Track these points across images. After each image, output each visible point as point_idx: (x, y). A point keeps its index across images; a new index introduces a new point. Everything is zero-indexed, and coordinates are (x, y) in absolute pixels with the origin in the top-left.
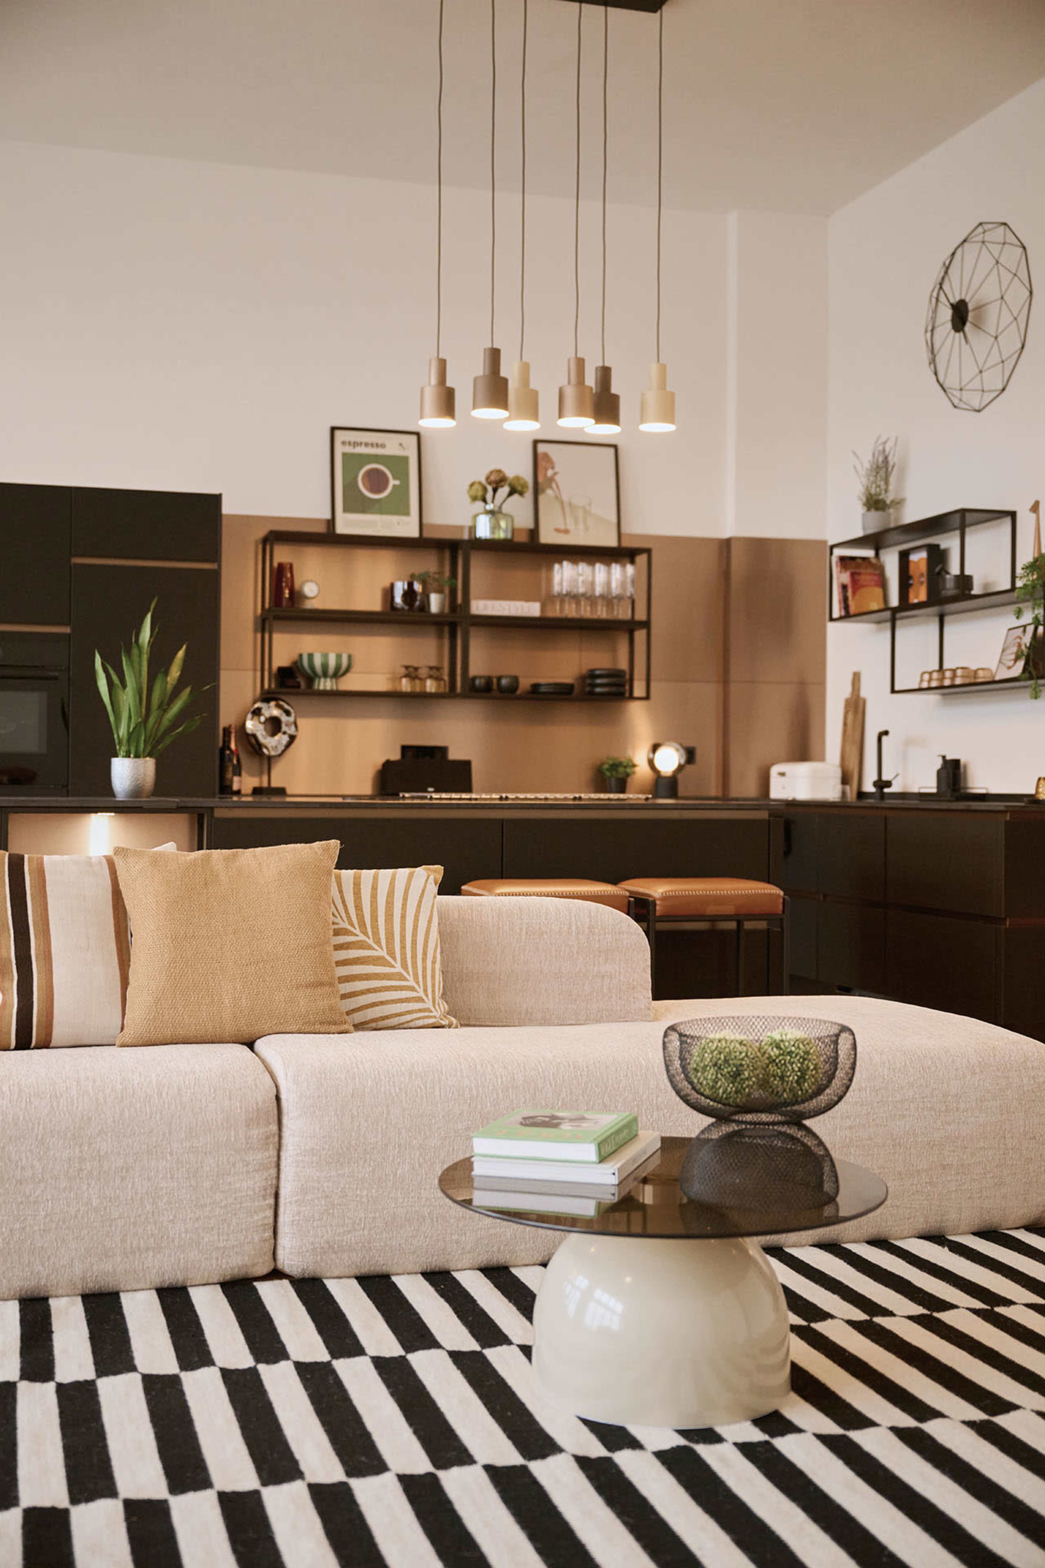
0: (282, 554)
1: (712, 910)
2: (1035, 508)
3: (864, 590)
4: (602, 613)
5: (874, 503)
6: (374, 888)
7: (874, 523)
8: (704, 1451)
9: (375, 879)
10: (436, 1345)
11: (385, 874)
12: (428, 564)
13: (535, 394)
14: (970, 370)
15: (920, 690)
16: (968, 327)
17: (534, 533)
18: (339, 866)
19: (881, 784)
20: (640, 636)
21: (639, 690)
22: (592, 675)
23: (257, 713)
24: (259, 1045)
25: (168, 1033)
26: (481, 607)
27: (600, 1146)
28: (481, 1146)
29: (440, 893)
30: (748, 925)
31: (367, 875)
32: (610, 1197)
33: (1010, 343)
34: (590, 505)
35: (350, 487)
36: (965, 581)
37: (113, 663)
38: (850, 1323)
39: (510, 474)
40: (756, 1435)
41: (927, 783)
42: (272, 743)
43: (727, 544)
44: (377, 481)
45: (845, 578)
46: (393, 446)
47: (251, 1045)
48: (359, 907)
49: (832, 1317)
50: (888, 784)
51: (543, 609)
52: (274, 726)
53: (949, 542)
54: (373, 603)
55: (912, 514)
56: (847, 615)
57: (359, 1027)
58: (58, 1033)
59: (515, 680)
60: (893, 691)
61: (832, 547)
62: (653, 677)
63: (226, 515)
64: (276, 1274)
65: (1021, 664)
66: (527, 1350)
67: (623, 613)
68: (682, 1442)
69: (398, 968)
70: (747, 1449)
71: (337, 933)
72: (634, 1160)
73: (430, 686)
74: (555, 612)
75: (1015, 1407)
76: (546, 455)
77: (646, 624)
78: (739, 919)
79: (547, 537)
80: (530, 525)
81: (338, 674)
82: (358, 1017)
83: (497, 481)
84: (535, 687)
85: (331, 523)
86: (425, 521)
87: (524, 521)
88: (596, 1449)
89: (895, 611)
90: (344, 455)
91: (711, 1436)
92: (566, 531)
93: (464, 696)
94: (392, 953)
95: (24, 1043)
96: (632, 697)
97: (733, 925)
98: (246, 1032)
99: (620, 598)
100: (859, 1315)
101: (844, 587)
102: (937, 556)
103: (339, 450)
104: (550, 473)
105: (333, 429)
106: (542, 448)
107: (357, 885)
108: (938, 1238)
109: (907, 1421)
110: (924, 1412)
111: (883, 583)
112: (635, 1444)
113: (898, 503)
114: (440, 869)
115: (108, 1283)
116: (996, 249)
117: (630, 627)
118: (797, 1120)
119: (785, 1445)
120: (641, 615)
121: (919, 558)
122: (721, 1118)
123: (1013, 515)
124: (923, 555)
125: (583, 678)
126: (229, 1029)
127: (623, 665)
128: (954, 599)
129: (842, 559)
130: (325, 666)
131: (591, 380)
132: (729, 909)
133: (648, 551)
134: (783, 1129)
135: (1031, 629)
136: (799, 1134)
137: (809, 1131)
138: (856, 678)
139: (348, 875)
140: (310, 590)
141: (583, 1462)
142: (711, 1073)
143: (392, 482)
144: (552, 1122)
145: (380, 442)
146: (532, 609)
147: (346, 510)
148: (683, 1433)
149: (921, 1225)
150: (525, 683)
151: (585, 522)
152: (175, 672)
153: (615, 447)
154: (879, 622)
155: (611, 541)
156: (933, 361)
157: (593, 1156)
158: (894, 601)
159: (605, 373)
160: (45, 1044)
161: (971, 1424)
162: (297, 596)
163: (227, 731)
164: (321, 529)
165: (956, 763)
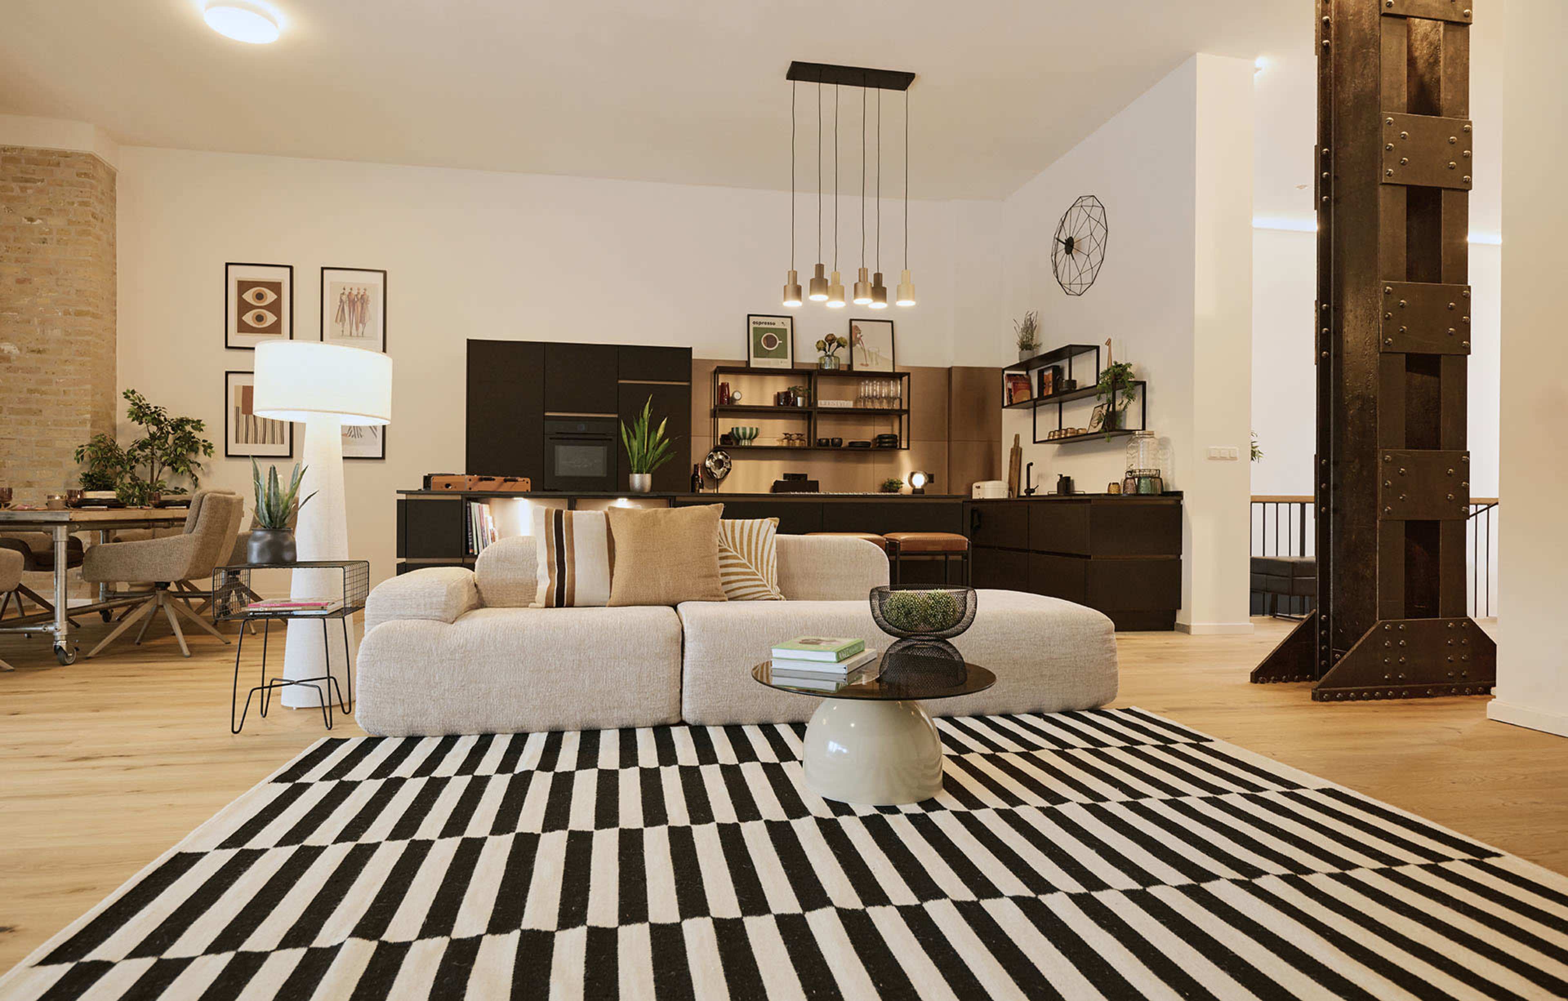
0: (722, 379)
1: (930, 548)
2: (1108, 343)
3: (1020, 391)
4: (885, 406)
5: (1026, 346)
6: (742, 528)
7: (1025, 356)
8: (888, 818)
9: (743, 524)
10: (757, 760)
11: (748, 522)
12: (798, 383)
13: (842, 287)
14: (1075, 273)
15: (1049, 441)
16: (1074, 251)
17: (850, 366)
18: (724, 517)
19: (1029, 491)
20: (905, 417)
21: (904, 445)
22: (881, 437)
23: (711, 457)
24: (679, 606)
25: (632, 600)
26: (822, 403)
27: (838, 653)
28: (776, 653)
29: (778, 532)
30: (951, 558)
31: (738, 522)
32: (843, 680)
33: (1096, 258)
34: (879, 351)
35: (757, 344)
36: (1072, 383)
37: (630, 427)
38: (982, 755)
39: (838, 336)
40: (919, 810)
41: (1054, 490)
42: (718, 473)
43: (950, 370)
44: (771, 341)
45: (1010, 385)
46: (778, 324)
47: (675, 609)
48: (733, 538)
49: (973, 751)
50: (1033, 491)
51: (855, 403)
52: (719, 463)
53: (1064, 363)
54: (770, 402)
55: (1044, 350)
56: (1011, 405)
57: (730, 599)
58: (578, 600)
59: (841, 440)
60: (1035, 442)
61: (1003, 370)
62: (911, 439)
63: (695, 360)
64: (682, 723)
65: (1101, 424)
66: (801, 762)
67: (896, 406)
68: (877, 812)
69: (753, 569)
70: (912, 818)
71: (721, 551)
72: (859, 662)
73: (798, 443)
74: (861, 406)
75: (1068, 800)
76: (856, 327)
77: (907, 412)
78: (946, 553)
79: (857, 368)
80: (849, 363)
81: (751, 438)
82: (732, 594)
83: (831, 339)
84: (851, 444)
85: (748, 362)
86: (795, 361)
87: (844, 361)
88: (828, 814)
89: (1036, 400)
90: (755, 329)
91: (894, 810)
92: (867, 365)
93: (815, 449)
94: (750, 562)
95: (560, 604)
96: (901, 448)
97: (943, 558)
98: (672, 600)
99: (894, 398)
100: (988, 751)
101: (1010, 390)
102: (1058, 371)
103: (752, 326)
104: (858, 336)
105: (749, 316)
106: (854, 323)
107: (733, 527)
108: (1039, 714)
109: (1005, 806)
110: (1016, 801)
111: (1030, 388)
112: (851, 813)
113: (1038, 346)
114: (777, 519)
115: (594, 725)
116: (1088, 210)
117: (900, 413)
118: (943, 639)
119: (934, 816)
120: (905, 407)
121: (1049, 373)
122: (903, 638)
123: (1098, 348)
124: (1051, 372)
125: (875, 440)
126: (663, 598)
127: (897, 433)
128: (1066, 393)
129: (1009, 375)
130: (744, 434)
131: (871, 279)
132: (939, 548)
133: (908, 374)
134: (936, 644)
135: (1106, 407)
136: (945, 647)
137: (951, 646)
138: (1017, 438)
139: (728, 522)
140: (737, 396)
141: (820, 821)
142: (894, 613)
143: (778, 342)
144: (817, 642)
145: (772, 322)
146: (849, 404)
147: (755, 357)
148: (876, 807)
149: (1029, 707)
150: (845, 443)
151: (876, 361)
152: (661, 431)
153: (892, 321)
154: (1027, 408)
155: (890, 370)
156: (1056, 270)
157: (835, 660)
158: (1036, 396)
159: (878, 277)
160: (571, 605)
161: (1040, 809)
162: (732, 400)
163: (696, 466)
164: (744, 365)
165: (1068, 478)
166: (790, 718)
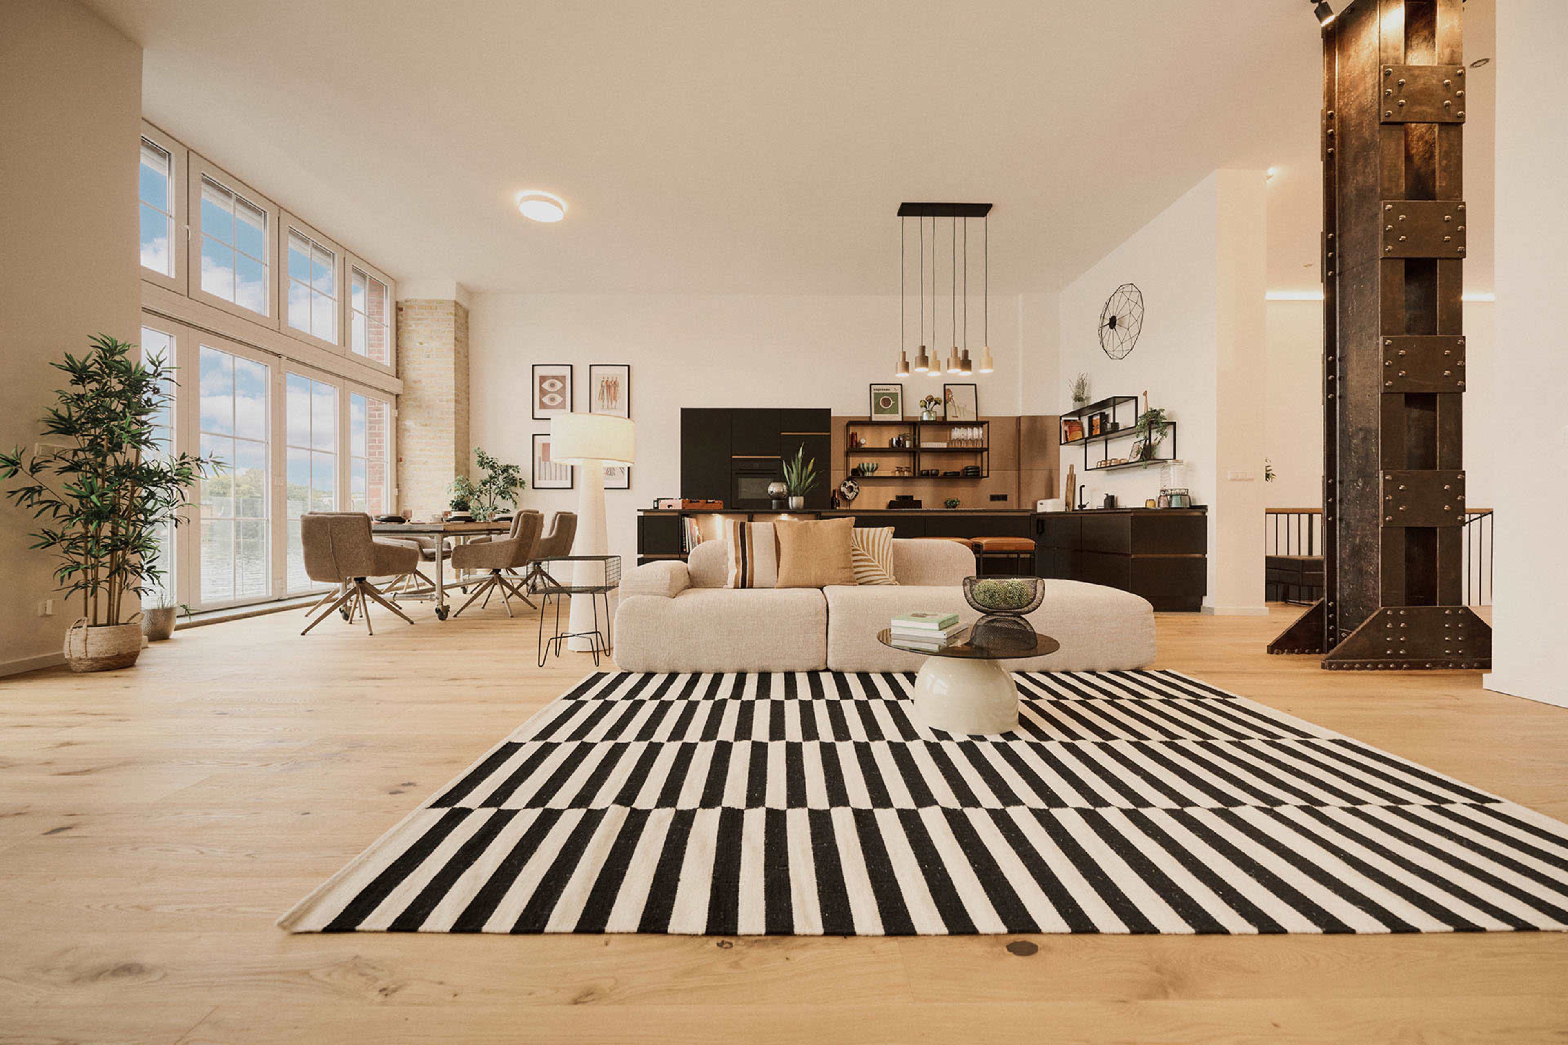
0: (852, 430)
1: (1005, 548)
2: (1145, 394)
3: (1074, 432)
4: (970, 446)
5: (1078, 399)
6: (868, 534)
7: (1078, 406)
8: (977, 743)
9: (869, 531)
10: (881, 698)
11: (873, 529)
12: (906, 431)
13: (939, 362)
14: (1117, 342)
15: (1097, 468)
16: (1116, 327)
17: (945, 417)
18: (855, 526)
19: (1082, 506)
20: (985, 454)
21: (985, 474)
22: (967, 468)
23: (845, 484)
24: (825, 589)
25: (793, 584)
26: (924, 445)
27: (940, 624)
28: (894, 622)
29: (894, 537)
30: (1022, 556)
31: (866, 530)
32: (943, 644)
33: (1134, 330)
34: (966, 407)
35: (877, 405)
36: (1115, 426)
37: (789, 464)
38: (1049, 701)
39: (935, 397)
40: (1001, 740)
41: (1101, 505)
42: (850, 495)
43: (1019, 419)
44: (886, 402)
45: (1066, 428)
46: (892, 389)
47: (821, 589)
48: (862, 541)
49: (1041, 698)
50: (1085, 506)
51: (948, 444)
52: (851, 489)
53: (1109, 411)
54: (886, 445)
55: (1094, 401)
56: (1067, 442)
57: (860, 584)
58: (755, 585)
59: (938, 471)
60: (1086, 470)
61: (1061, 417)
62: (990, 470)
63: (835, 417)
64: (827, 670)
65: (1139, 456)
66: (913, 701)
67: (979, 446)
68: (969, 739)
69: (877, 563)
70: (996, 745)
71: (853, 550)
72: (955, 630)
73: (906, 474)
74: (952, 446)
75: (1117, 738)
76: (949, 390)
77: (987, 450)
78: (1018, 552)
79: (949, 419)
80: (943, 415)
81: (873, 471)
82: (861, 581)
83: (930, 399)
84: (945, 473)
85: (871, 417)
86: (904, 415)
87: (941, 413)
88: (933, 739)
89: (1086, 439)
90: (875, 394)
91: (982, 739)
92: (956, 417)
93: (919, 478)
94: (874, 558)
95: (744, 586)
96: (983, 477)
97: (1016, 556)
98: (820, 583)
99: (977, 440)
100: (1053, 699)
101: (1066, 432)
102: (1104, 417)
103: (873, 392)
104: (950, 396)
105: (871, 385)
106: (947, 387)
107: (862, 533)
108: (1092, 672)
109: (1068, 740)
110: (1074, 736)
111: (1083, 431)
112: (950, 739)
113: (1088, 398)
114: (893, 528)
115: (767, 669)
116: (1128, 294)
117: (981, 451)
118: (1018, 615)
119: (1012, 744)
120: (985, 446)
121: (1097, 418)
122: (988, 614)
123: (1136, 398)
124: (1099, 417)
125: (963, 470)
126: (813, 584)
127: (979, 464)
128: (1111, 432)
129: (1065, 421)
130: (868, 468)
131: (960, 355)
132: (1012, 548)
133: (988, 422)
134: (1013, 619)
135: (1143, 442)
136: (1022, 622)
137: (1025, 621)
138: (1072, 467)
139: (858, 529)
140: (863, 441)
141: (927, 744)
142: (982, 595)
143: (892, 402)
144: (924, 616)
145: (888, 388)
146: (944, 445)
147: (875, 413)
148: (969, 736)
149: (1085, 667)
150: (941, 473)
151: (964, 413)
152: (810, 467)
153: (975, 385)
154: (1080, 445)
155: (974, 420)
156: (1102, 342)
157: (937, 628)
158: (1087, 435)
159: (966, 353)
160: (751, 587)
161: (1096, 743)
162: (859, 444)
163: (834, 491)
164: (867, 420)
165: (1113, 497)
166: (903, 670)
